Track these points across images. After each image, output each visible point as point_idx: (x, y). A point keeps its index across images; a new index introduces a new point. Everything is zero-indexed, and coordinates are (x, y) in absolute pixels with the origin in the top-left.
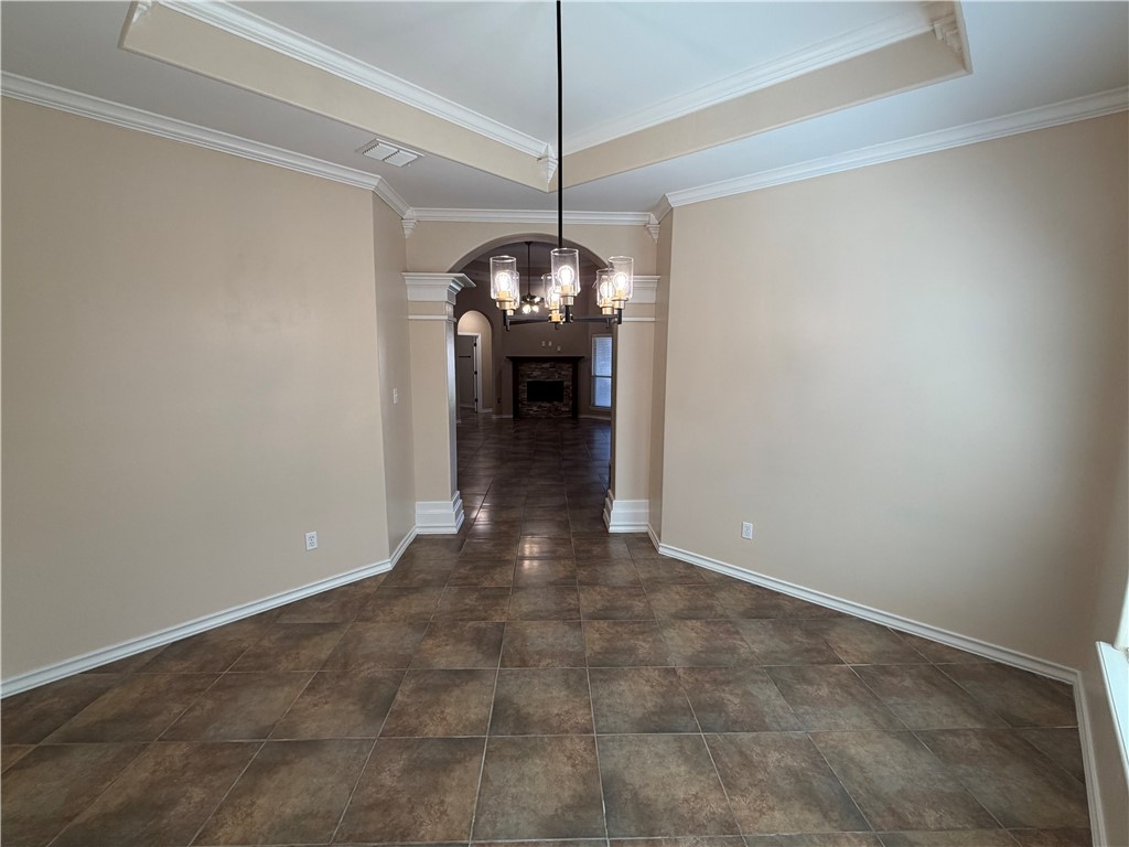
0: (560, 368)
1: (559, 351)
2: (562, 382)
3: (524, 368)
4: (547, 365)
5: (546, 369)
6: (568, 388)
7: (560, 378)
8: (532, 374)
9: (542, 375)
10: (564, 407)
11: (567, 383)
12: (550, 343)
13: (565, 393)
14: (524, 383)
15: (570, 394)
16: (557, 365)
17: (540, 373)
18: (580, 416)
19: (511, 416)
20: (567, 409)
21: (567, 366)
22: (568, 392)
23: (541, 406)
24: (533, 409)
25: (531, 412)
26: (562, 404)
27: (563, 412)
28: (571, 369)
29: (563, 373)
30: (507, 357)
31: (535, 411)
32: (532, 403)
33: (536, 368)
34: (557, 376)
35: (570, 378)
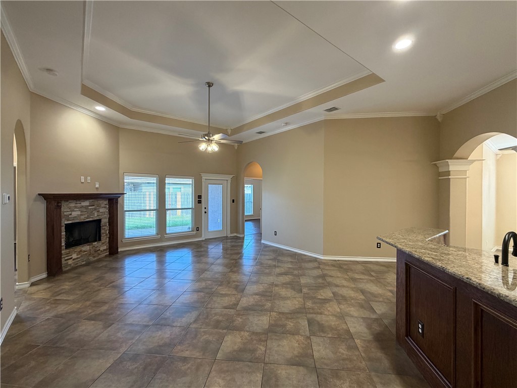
0: (97, 205)
4: (86, 203)
5: (86, 207)
6: (106, 226)
7: (98, 216)
8: (71, 214)
9: (81, 215)
10: (103, 246)
11: (105, 221)
12: (89, 178)
13: (102, 231)
14: (61, 226)
15: (108, 231)
16: (96, 202)
17: (79, 213)
18: (119, 250)
19: (44, 275)
20: (105, 247)
21: (104, 203)
22: (105, 230)
23: (81, 251)
24: (72, 257)
25: (70, 262)
26: (101, 244)
27: (101, 251)
28: (108, 206)
29: (101, 210)
30: (39, 194)
31: (74, 260)
32: (71, 250)
33: (76, 207)
34: (96, 214)
35: (107, 215)
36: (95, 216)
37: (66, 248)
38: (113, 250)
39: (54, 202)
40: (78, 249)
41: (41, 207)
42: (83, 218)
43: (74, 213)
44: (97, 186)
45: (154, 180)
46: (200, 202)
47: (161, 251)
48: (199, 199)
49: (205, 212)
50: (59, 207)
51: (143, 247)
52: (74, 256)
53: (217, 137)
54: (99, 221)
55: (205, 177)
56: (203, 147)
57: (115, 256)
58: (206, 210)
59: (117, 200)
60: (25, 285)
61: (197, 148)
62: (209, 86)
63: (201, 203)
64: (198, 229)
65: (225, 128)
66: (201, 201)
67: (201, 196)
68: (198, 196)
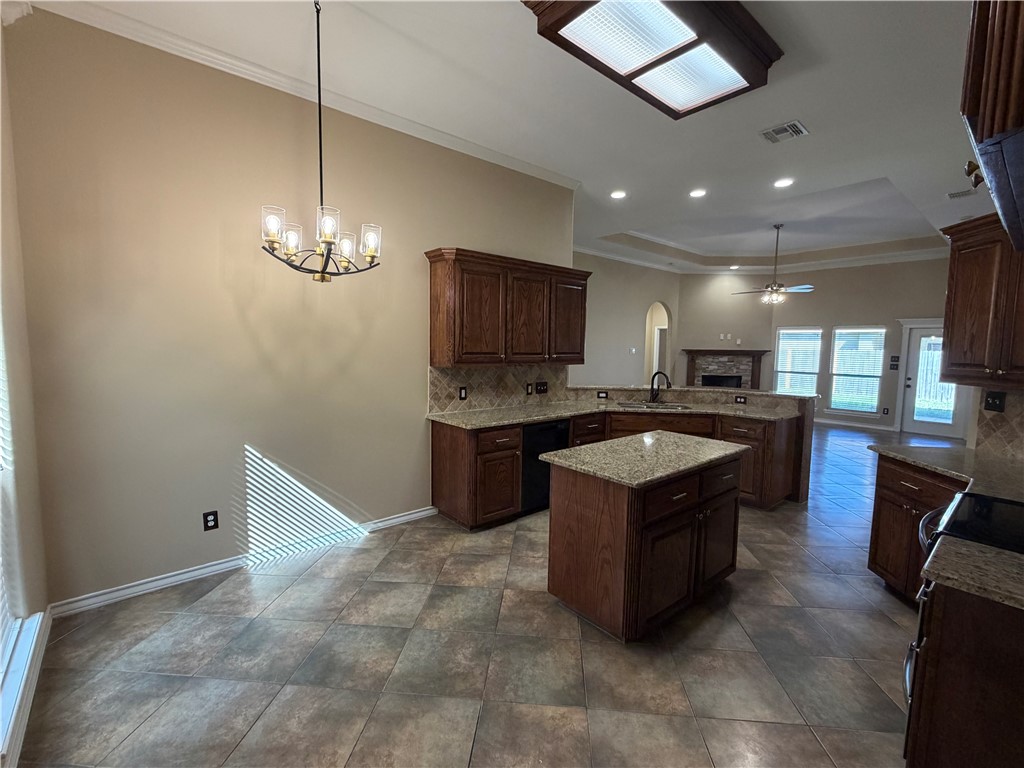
0: (737, 362)
1: (738, 344)
2: (740, 377)
3: (700, 361)
4: (725, 359)
5: (724, 363)
6: (747, 384)
7: (738, 372)
8: (707, 368)
9: (719, 369)
11: (746, 378)
12: (729, 335)
14: (699, 376)
16: (736, 359)
17: (716, 367)
21: (747, 360)
28: (749, 364)
30: (683, 350)
33: (713, 361)
34: (735, 371)
35: (749, 373)
36: (734, 373)
39: (693, 355)
41: (684, 361)
42: (720, 373)
43: (713, 367)
44: (739, 342)
46: (894, 367)
48: (893, 363)
49: (909, 386)
50: (693, 360)
55: (908, 324)
58: (909, 383)
59: (761, 357)
62: (778, 228)
63: (897, 369)
64: (886, 411)
66: (897, 365)
67: (898, 357)
68: (894, 357)
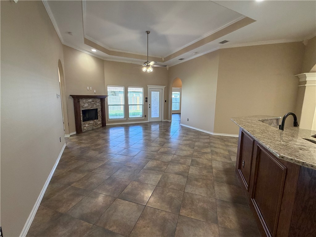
0: (95, 102)
4: (90, 100)
5: (90, 102)
6: (100, 112)
7: (96, 107)
8: (84, 106)
9: (89, 106)
10: (99, 121)
11: (99, 110)
12: (91, 88)
13: (98, 115)
14: (80, 111)
15: (101, 115)
16: (95, 100)
17: (87, 105)
18: (106, 125)
19: (75, 133)
20: (100, 123)
21: (99, 101)
22: (100, 114)
23: (89, 123)
24: (86, 126)
25: (85, 128)
26: (98, 121)
27: (98, 124)
28: (100, 102)
29: (97, 104)
30: (70, 95)
31: (87, 127)
32: (85, 122)
33: (86, 102)
34: (95, 106)
35: (100, 107)
36: (95, 107)
37: (83, 121)
38: (104, 124)
39: (77, 99)
40: (88, 122)
41: (71, 101)
42: (89, 108)
43: (86, 105)
44: (95, 92)
45: (122, 89)
46: (146, 101)
47: (127, 127)
48: (146, 100)
49: (150, 107)
50: (79, 102)
51: (118, 123)
52: (87, 125)
53: (152, 63)
54: (97, 109)
55: (149, 87)
56: (144, 69)
57: (105, 127)
58: (150, 106)
59: (104, 99)
60: (68, 136)
61: (141, 70)
62: (148, 33)
64: (145, 116)
65: (160, 57)
67: (147, 98)
68: (146, 98)
